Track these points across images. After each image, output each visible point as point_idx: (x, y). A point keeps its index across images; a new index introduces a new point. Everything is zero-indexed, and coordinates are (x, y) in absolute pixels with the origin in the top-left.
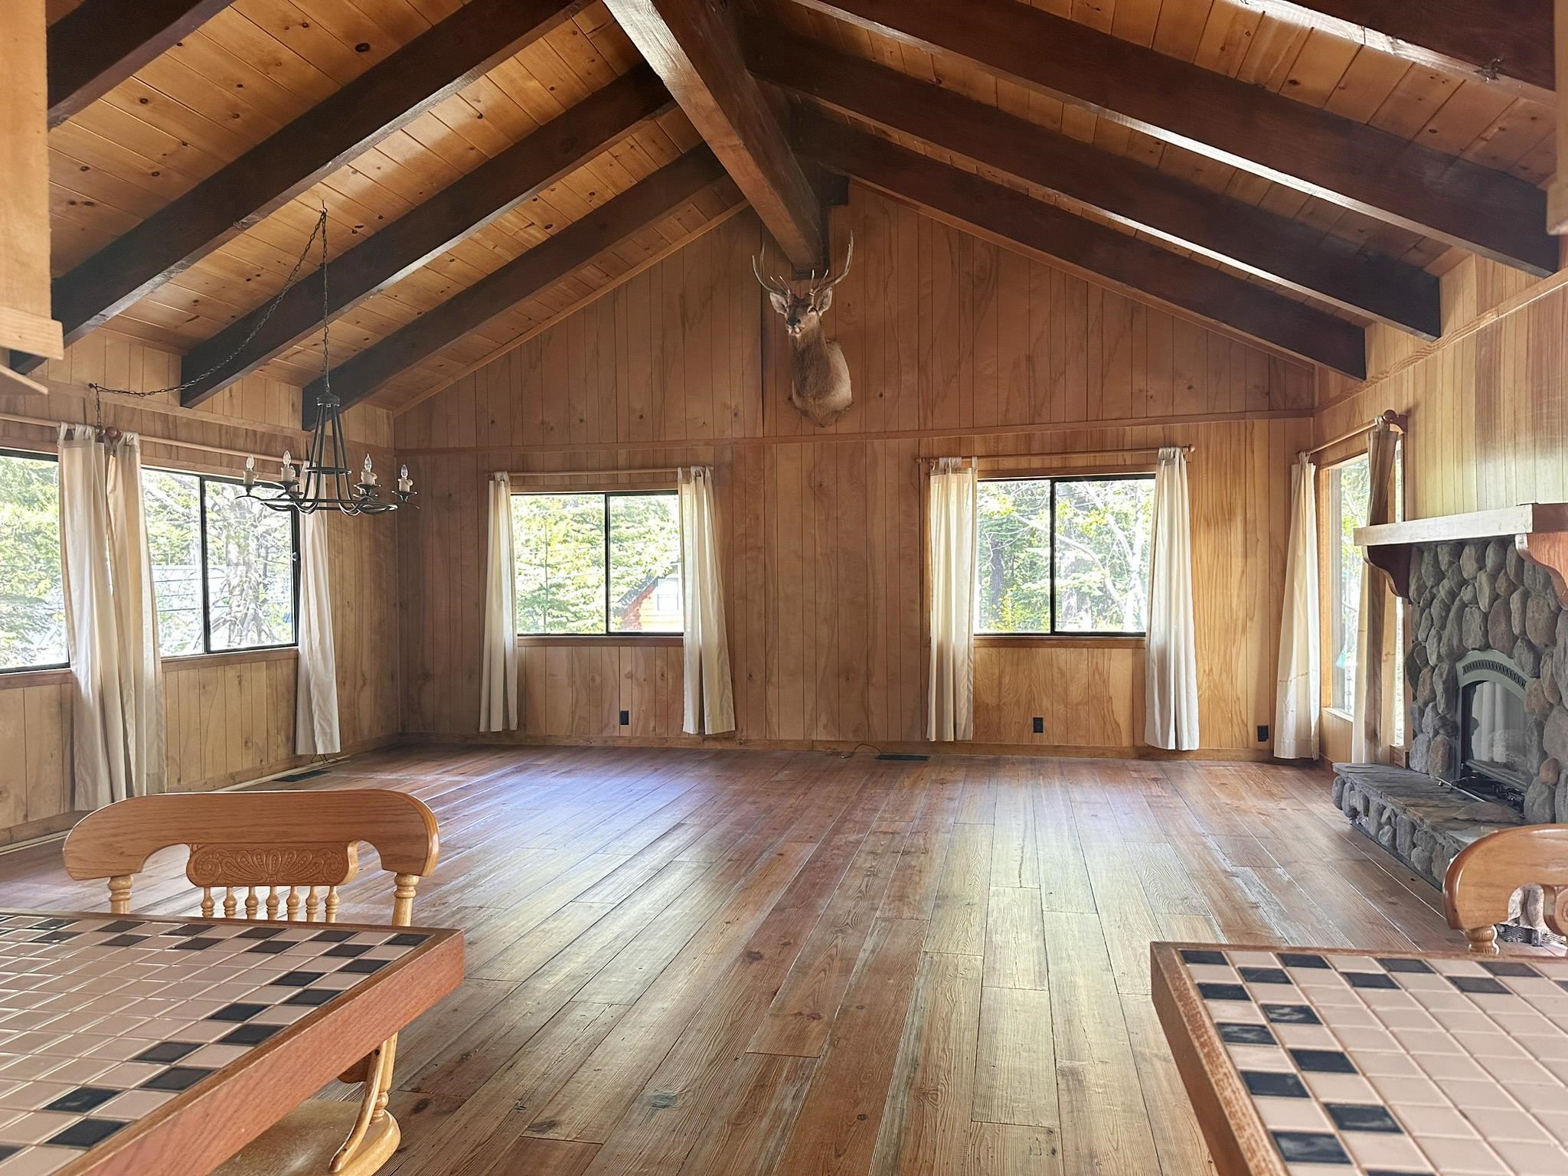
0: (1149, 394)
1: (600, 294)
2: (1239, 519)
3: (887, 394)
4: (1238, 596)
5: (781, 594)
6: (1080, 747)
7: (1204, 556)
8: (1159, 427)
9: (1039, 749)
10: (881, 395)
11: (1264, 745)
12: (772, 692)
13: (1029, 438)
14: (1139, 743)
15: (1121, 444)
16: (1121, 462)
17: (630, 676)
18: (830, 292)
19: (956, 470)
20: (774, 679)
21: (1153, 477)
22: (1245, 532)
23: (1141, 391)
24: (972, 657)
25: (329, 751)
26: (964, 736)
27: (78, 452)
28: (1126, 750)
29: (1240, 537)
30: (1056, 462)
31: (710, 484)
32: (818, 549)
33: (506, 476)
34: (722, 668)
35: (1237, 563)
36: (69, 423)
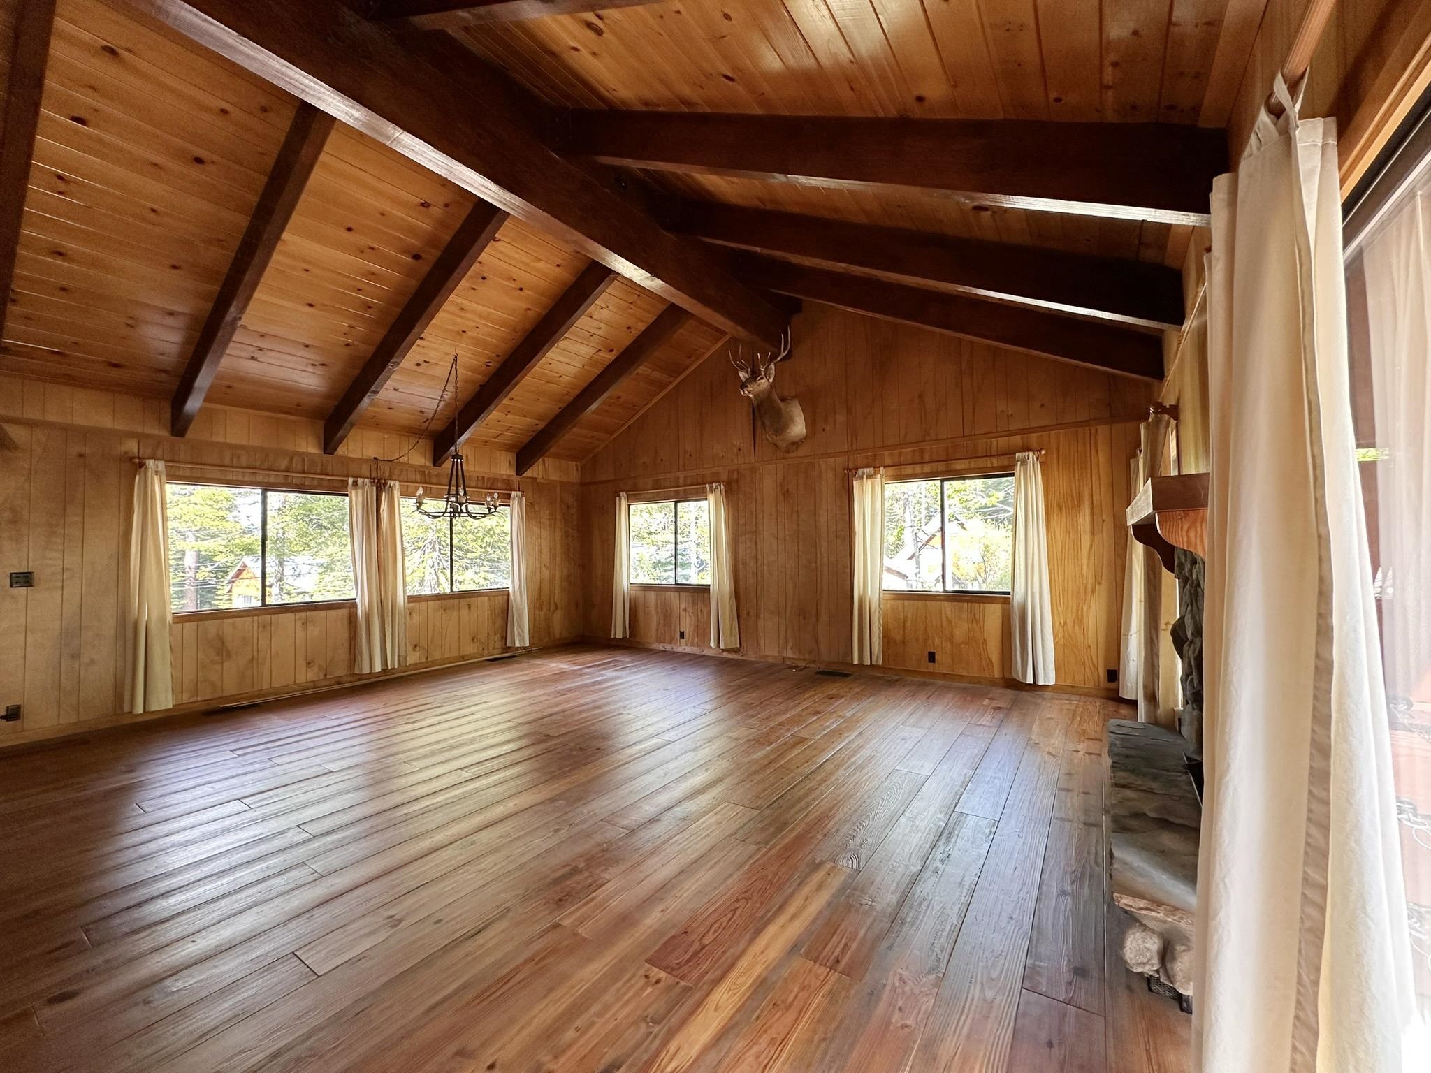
0: (1010, 413)
1: (671, 387)
2: (1087, 504)
3: (828, 428)
4: (1088, 565)
5: (765, 562)
6: (962, 676)
7: (1058, 533)
8: (1018, 438)
9: (932, 675)
10: (824, 430)
11: (1112, 685)
12: (760, 623)
13: (922, 451)
14: (1007, 676)
15: (989, 452)
16: (989, 465)
17: (685, 610)
18: (772, 366)
19: (869, 477)
20: (762, 616)
21: (1012, 475)
22: (1092, 515)
23: (1002, 411)
24: (882, 607)
25: (522, 645)
26: (877, 661)
27: (360, 491)
28: (997, 681)
29: (1088, 518)
30: (941, 467)
31: (724, 493)
32: (787, 532)
33: (624, 493)
34: (731, 607)
35: (1086, 540)
36: (354, 477)
